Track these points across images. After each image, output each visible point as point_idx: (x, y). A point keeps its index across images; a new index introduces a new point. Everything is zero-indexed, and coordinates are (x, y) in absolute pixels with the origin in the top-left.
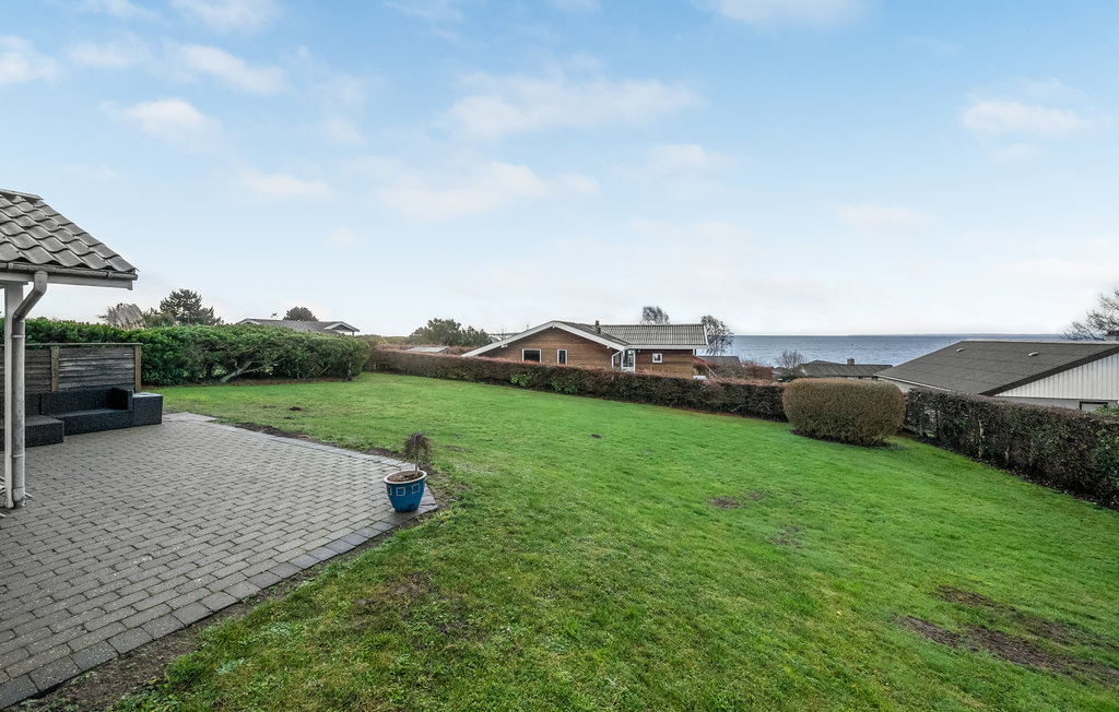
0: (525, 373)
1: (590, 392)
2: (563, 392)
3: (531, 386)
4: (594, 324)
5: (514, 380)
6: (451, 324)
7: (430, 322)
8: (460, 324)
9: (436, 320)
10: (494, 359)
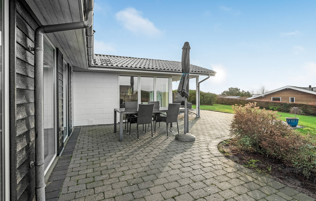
0: (276, 105)
1: (312, 114)
3: (279, 110)
4: (308, 87)
5: (271, 108)
6: (237, 89)
7: (229, 88)
8: (239, 89)
9: (231, 88)
10: (261, 100)
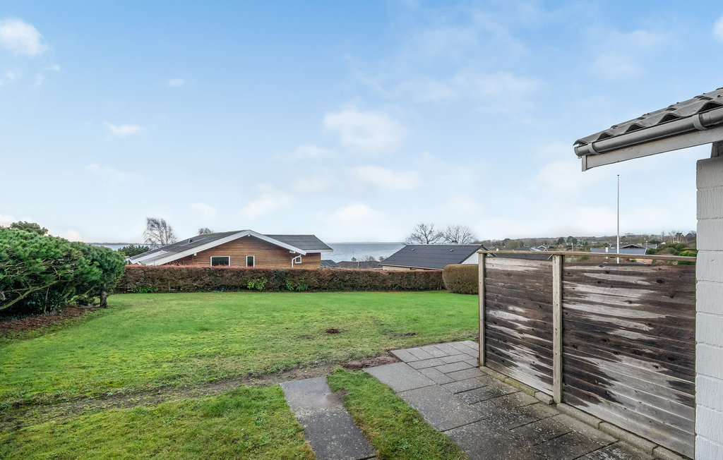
0: (260, 277)
2: (295, 290)
3: (268, 289)
5: (251, 284)
